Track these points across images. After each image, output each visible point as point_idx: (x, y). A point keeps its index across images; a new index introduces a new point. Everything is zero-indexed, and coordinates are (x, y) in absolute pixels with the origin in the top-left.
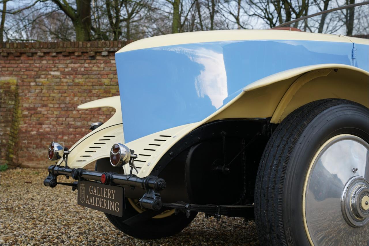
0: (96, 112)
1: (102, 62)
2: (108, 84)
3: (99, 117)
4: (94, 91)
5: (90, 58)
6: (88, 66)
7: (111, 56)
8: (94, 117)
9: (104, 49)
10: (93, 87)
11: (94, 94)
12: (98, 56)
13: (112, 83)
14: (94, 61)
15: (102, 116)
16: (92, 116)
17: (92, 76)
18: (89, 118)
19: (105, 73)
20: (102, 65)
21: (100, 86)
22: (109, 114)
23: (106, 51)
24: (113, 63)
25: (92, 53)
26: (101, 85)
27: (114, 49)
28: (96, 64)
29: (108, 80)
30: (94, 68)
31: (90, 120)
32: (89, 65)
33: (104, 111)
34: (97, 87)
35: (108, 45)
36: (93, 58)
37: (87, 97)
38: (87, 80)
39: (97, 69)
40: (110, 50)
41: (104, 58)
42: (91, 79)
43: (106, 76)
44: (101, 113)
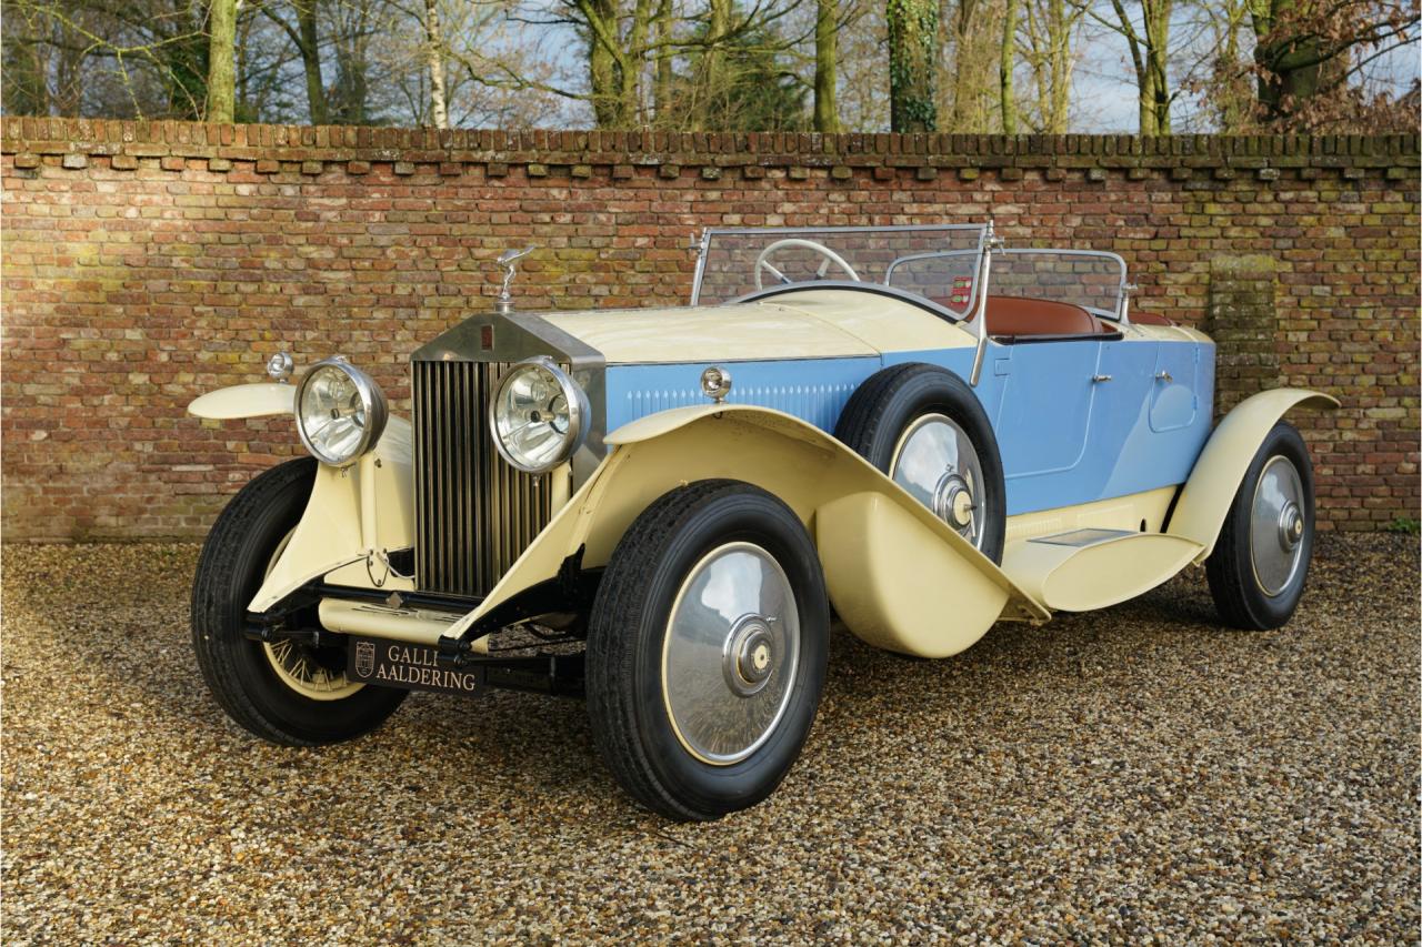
0: (53, 354)
1: (63, 188)
2: (91, 260)
3: (61, 368)
4: (40, 286)
5: (21, 173)
6: (13, 200)
7: (95, 167)
8: (44, 368)
9: (72, 146)
10: (37, 271)
11: (42, 292)
12: (49, 165)
13: (104, 258)
14: (34, 184)
15: (74, 367)
16: (37, 365)
17: (28, 232)
18: (27, 371)
19: (79, 225)
20: (66, 199)
21: (59, 266)
22: (99, 358)
23: (80, 151)
24: (105, 194)
25: (29, 159)
26: (65, 262)
27: (109, 149)
28: (42, 194)
29: (91, 246)
30: (34, 207)
31: (30, 379)
32: (18, 198)
33: (79, 350)
34: (50, 271)
35: (87, 133)
36: (30, 171)
37: (15, 303)
38: (15, 245)
39: (46, 209)
40: (94, 152)
41: (72, 175)
42: (28, 245)
43: (83, 234)
44: (69, 357)
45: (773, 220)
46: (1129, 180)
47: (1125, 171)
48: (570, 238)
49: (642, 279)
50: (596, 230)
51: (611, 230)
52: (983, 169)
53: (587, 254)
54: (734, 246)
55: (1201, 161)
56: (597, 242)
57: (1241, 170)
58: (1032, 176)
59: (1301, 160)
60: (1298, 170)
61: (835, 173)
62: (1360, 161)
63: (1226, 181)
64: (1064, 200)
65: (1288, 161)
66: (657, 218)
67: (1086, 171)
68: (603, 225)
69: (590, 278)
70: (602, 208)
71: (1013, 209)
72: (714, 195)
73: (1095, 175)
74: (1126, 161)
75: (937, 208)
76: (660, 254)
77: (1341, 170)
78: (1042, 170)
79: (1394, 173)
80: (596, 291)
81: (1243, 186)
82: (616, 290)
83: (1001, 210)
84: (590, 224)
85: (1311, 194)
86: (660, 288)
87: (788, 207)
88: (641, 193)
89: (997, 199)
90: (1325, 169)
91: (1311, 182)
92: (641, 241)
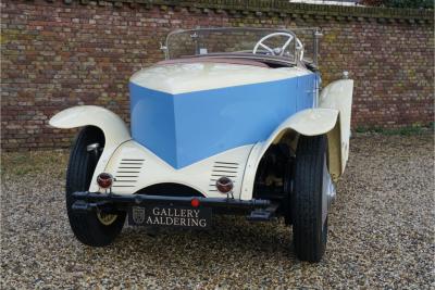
45: (92, 22)
46: (216, 13)
47: (215, 10)
48: (8, 25)
49: (40, 43)
50: (19, 22)
51: (25, 22)
52: (169, 6)
53: (16, 32)
54: (77, 31)
55: (239, 8)
56: (20, 27)
57: (250, 12)
58: (184, 10)
59: (268, 9)
60: (266, 13)
61: (116, 4)
62: (285, 11)
63: (246, 15)
64: (195, 19)
65: (265, 10)
66: (45, 18)
67: (202, 9)
68: (22, 20)
69: (17, 42)
70: (22, 13)
71: (178, 22)
72: (68, 10)
73: (206, 10)
74: (215, 6)
75: (152, 20)
76: (46, 34)
77: (279, 14)
78: (188, 8)
79: (294, 15)
80: (20, 47)
81: (250, 18)
82: (29, 47)
83: (174, 22)
84: (17, 19)
85: (270, 22)
86: (47, 48)
87: (97, 17)
88: (39, 8)
89: (172, 18)
90: (275, 13)
91: (270, 17)
92: (38, 28)
